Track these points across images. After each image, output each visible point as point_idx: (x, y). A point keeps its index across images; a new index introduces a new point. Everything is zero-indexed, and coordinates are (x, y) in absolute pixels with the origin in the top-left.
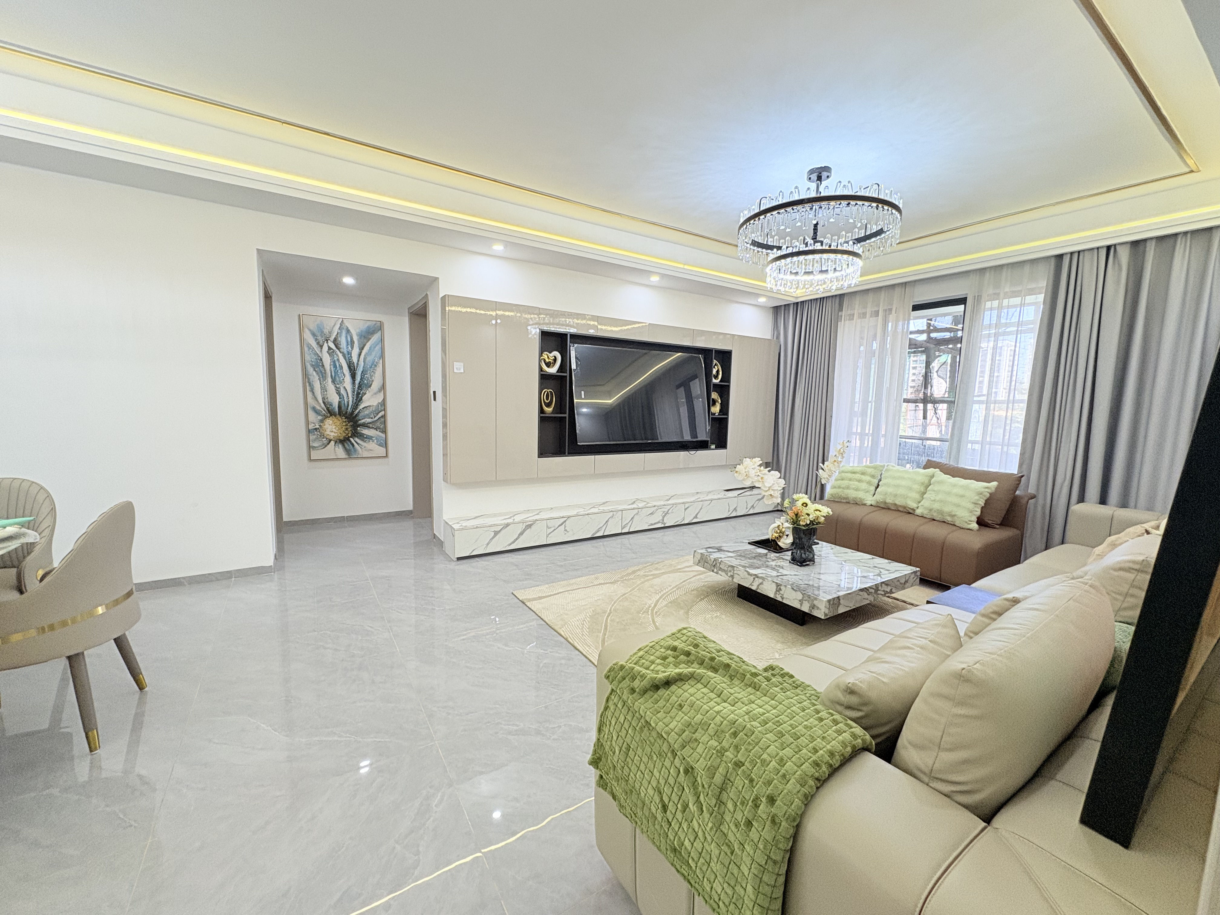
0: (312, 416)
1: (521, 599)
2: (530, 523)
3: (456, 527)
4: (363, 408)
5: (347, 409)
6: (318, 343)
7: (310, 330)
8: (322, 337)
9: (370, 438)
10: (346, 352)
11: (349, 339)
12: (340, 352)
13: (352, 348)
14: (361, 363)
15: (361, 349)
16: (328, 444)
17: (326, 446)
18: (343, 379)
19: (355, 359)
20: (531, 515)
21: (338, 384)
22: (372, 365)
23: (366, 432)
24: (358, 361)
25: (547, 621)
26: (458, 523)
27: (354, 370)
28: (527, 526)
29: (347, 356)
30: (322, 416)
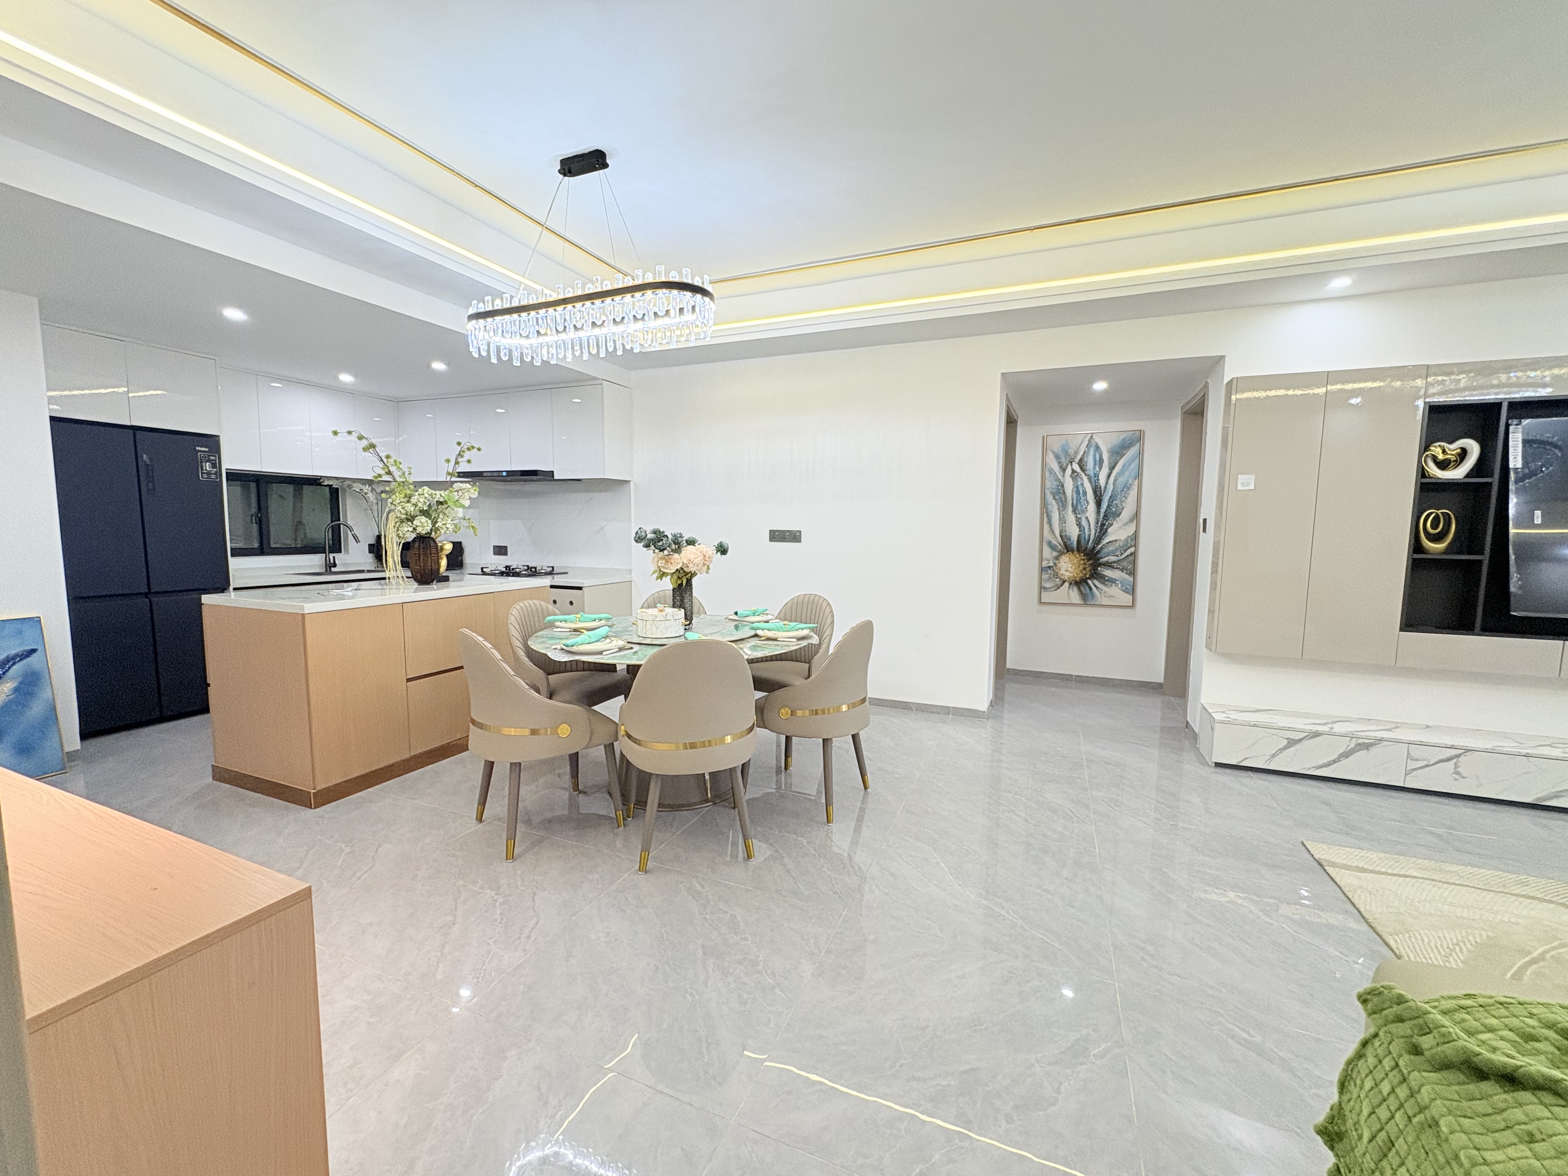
0: (1048, 553)
1: (1317, 857)
2: (1366, 741)
3: (1217, 717)
4: (1107, 543)
5: (1088, 544)
6: (1061, 467)
7: (1054, 453)
8: (1066, 459)
9: (1113, 581)
10: (1092, 474)
11: (1098, 458)
12: (1086, 475)
13: (1100, 468)
14: (1110, 487)
15: (1112, 469)
16: (1062, 585)
17: (1059, 588)
18: (1086, 508)
19: (1102, 482)
20: (1375, 728)
21: (1079, 514)
22: (1124, 488)
23: (1108, 573)
24: (1107, 483)
25: (1362, 910)
26: (1223, 712)
27: (1101, 496)
28: (1359, 744)
29: (1093, 480)
30: (1057, 551)
